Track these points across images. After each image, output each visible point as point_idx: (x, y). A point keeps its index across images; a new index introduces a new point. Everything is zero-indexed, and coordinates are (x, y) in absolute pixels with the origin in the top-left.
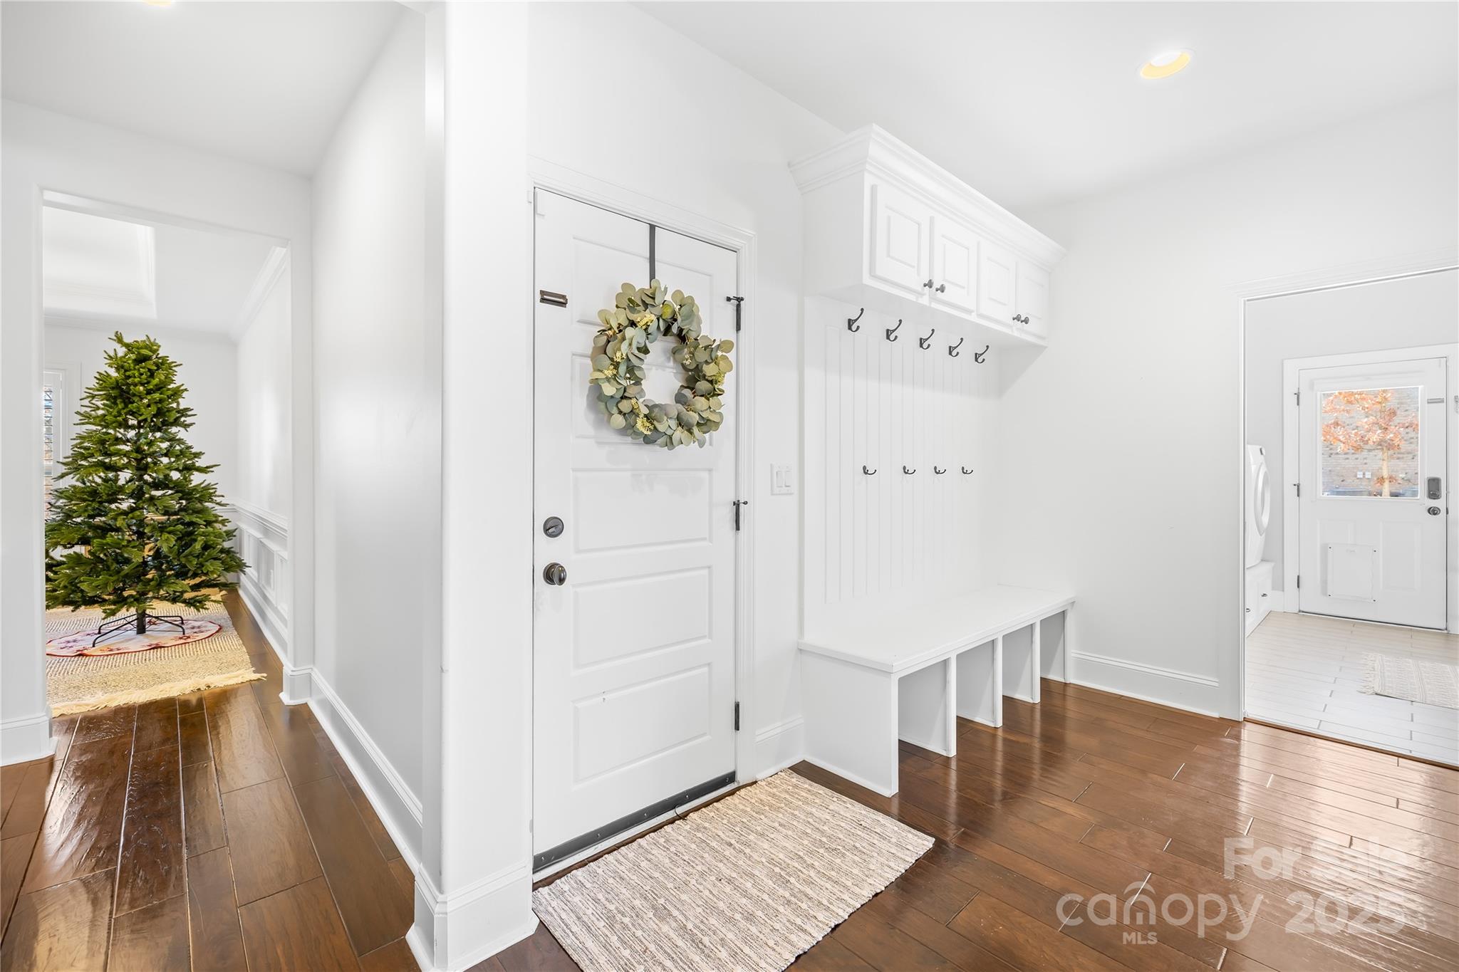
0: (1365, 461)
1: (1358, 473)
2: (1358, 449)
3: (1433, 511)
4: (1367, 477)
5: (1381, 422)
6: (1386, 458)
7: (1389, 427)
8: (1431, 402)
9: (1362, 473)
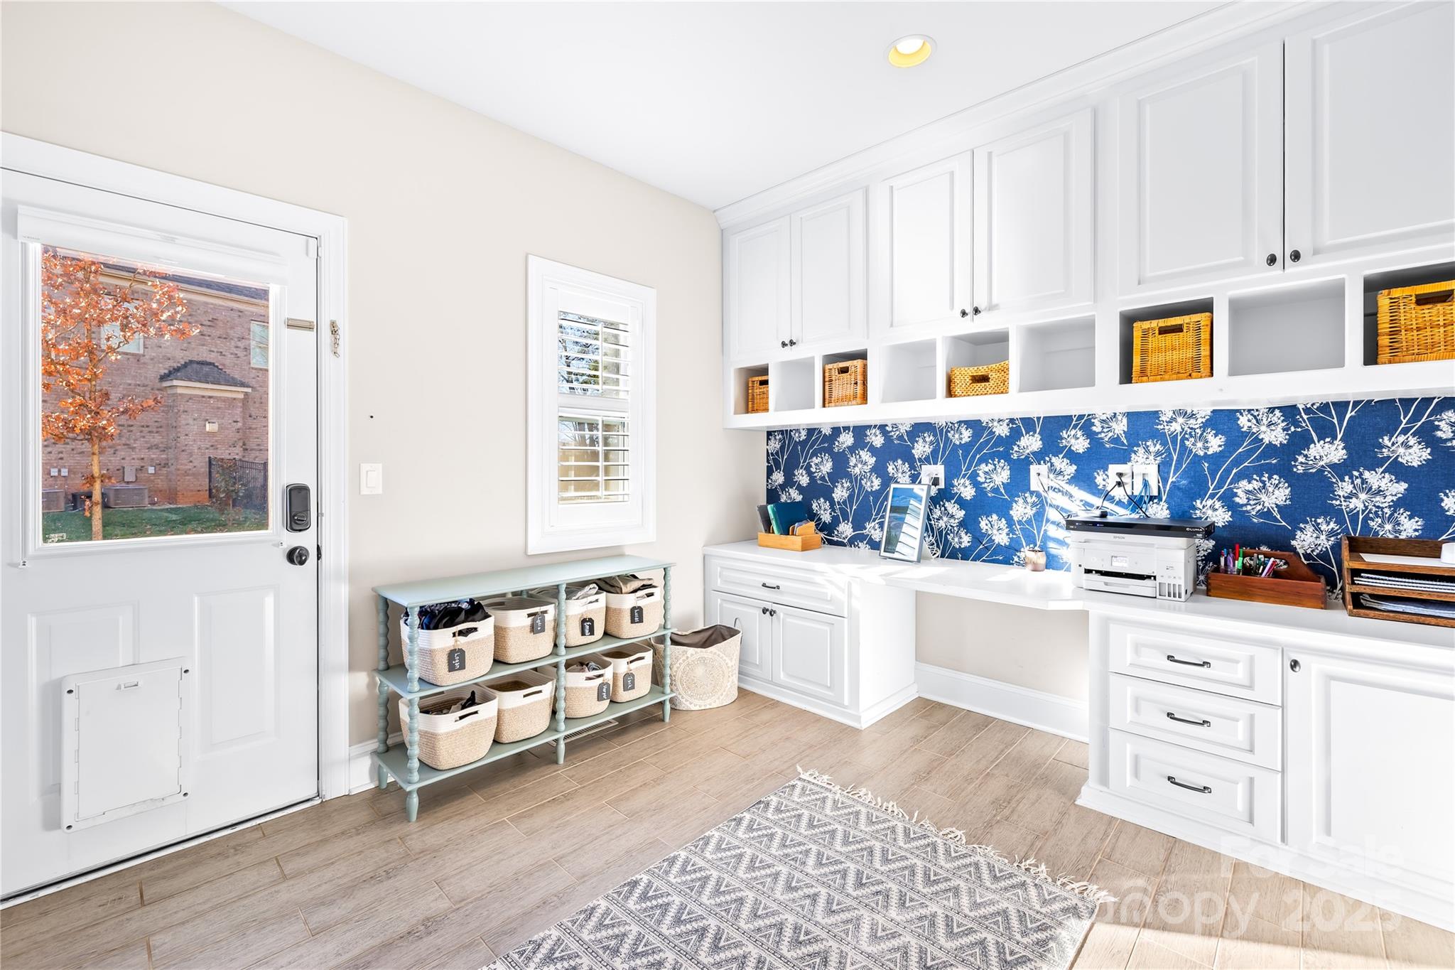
0: (61, 455)
1: (52, 470)
2: (60, 438)
3: (296, 556)
4: (63, 474)
5: (92, 406)
6: (97, 452)
7: (100, 412)
8: (292, 325)
9: (57, 470)
